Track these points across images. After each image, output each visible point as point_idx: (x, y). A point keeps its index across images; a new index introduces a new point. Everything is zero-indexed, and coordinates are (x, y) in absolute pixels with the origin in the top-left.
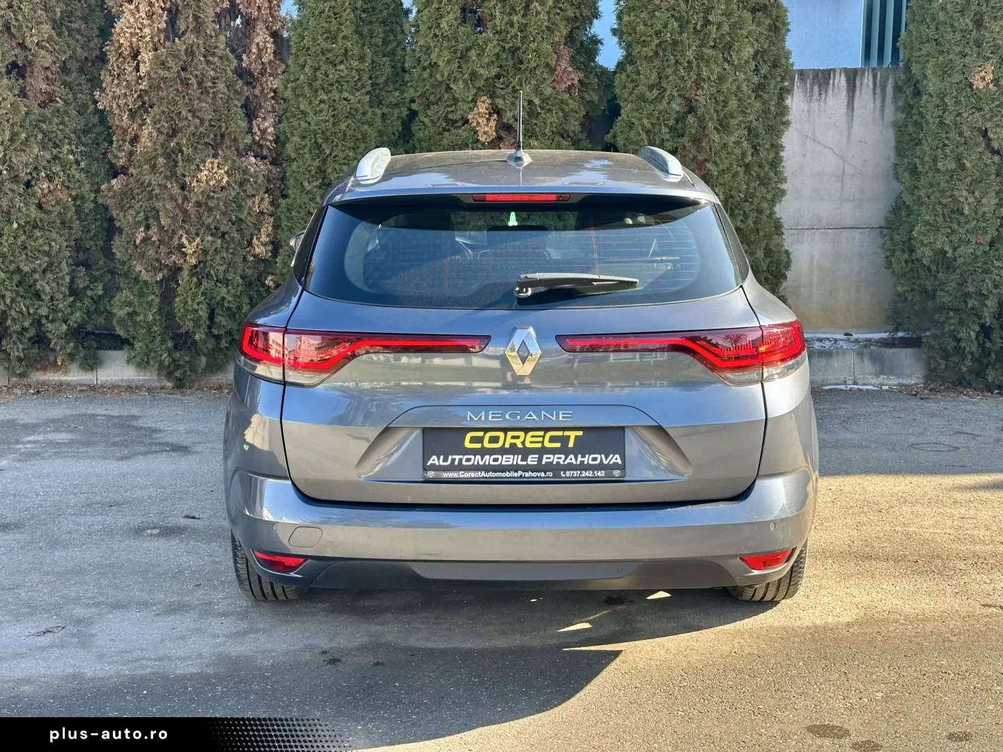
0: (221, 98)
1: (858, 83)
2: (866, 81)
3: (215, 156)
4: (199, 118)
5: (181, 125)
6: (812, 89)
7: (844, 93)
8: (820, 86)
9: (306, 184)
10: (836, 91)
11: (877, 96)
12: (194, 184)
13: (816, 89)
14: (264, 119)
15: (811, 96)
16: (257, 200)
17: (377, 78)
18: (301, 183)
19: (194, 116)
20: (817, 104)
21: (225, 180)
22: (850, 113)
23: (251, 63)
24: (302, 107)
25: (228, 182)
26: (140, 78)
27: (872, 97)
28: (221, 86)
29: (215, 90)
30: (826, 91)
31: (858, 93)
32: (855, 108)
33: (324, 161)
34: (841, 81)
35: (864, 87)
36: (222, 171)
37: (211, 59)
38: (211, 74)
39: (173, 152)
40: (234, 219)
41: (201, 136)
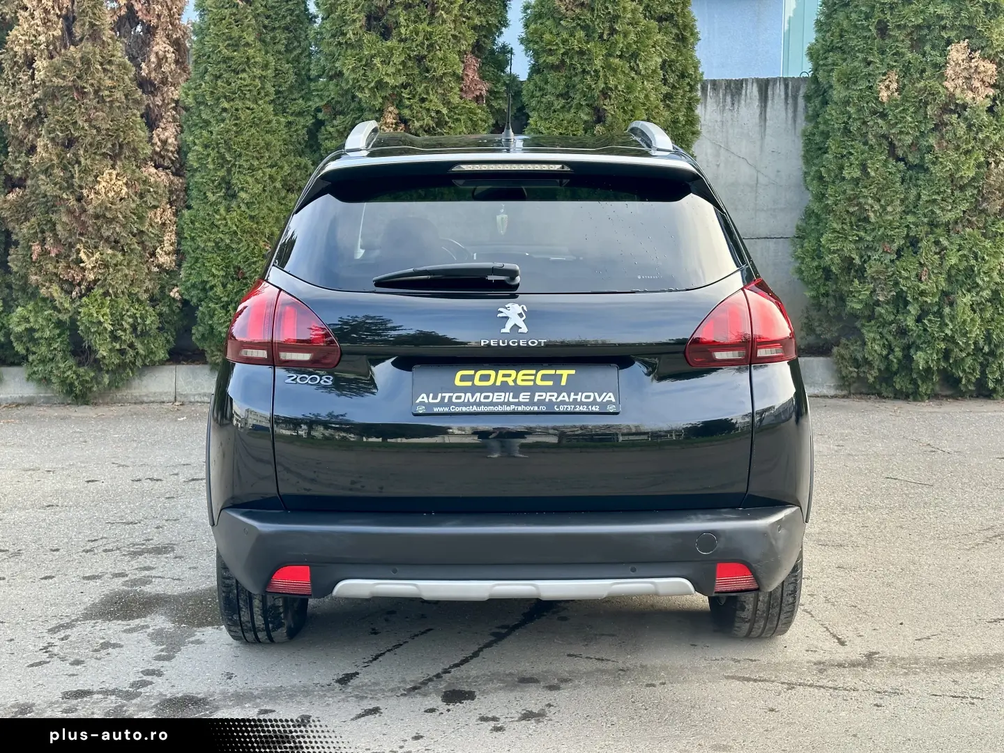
0: (119, 108)
1: (770, 92)
2: (778, 91)
3: (113, 167)
4: (95, 127)
5: (77, 134)
6: (725, 100)
7: (756, 103)
8: (733, 96)
9: (209, 194)
10: (748, 101)
11: (789, 106)
12: (92, 196)
13: (729, 99)
14: (165, 129)
15: (724, 106)
16: (159, 211)
17: (280, 86)
18: (205, 193)
19: (90, 126)
20: (730, 114)
21: (124, 192)
22: (763, 123)
23: (150, 72)
24: (204, 116)
25: (127, 194)
26: (35, 86)
27: (784, 107)
28: (118, 94)
29: (111, 99)
30: (739, 101)
31: (770, 103)
32: (768, 118)
33: (229, 171)
34: (754, 91)
35: (776, 97)
36: (120, 183)
37: (108, 67)
38: (108, 83)
39: (69, 163)
40: (135, 231)
41: (99, 144)
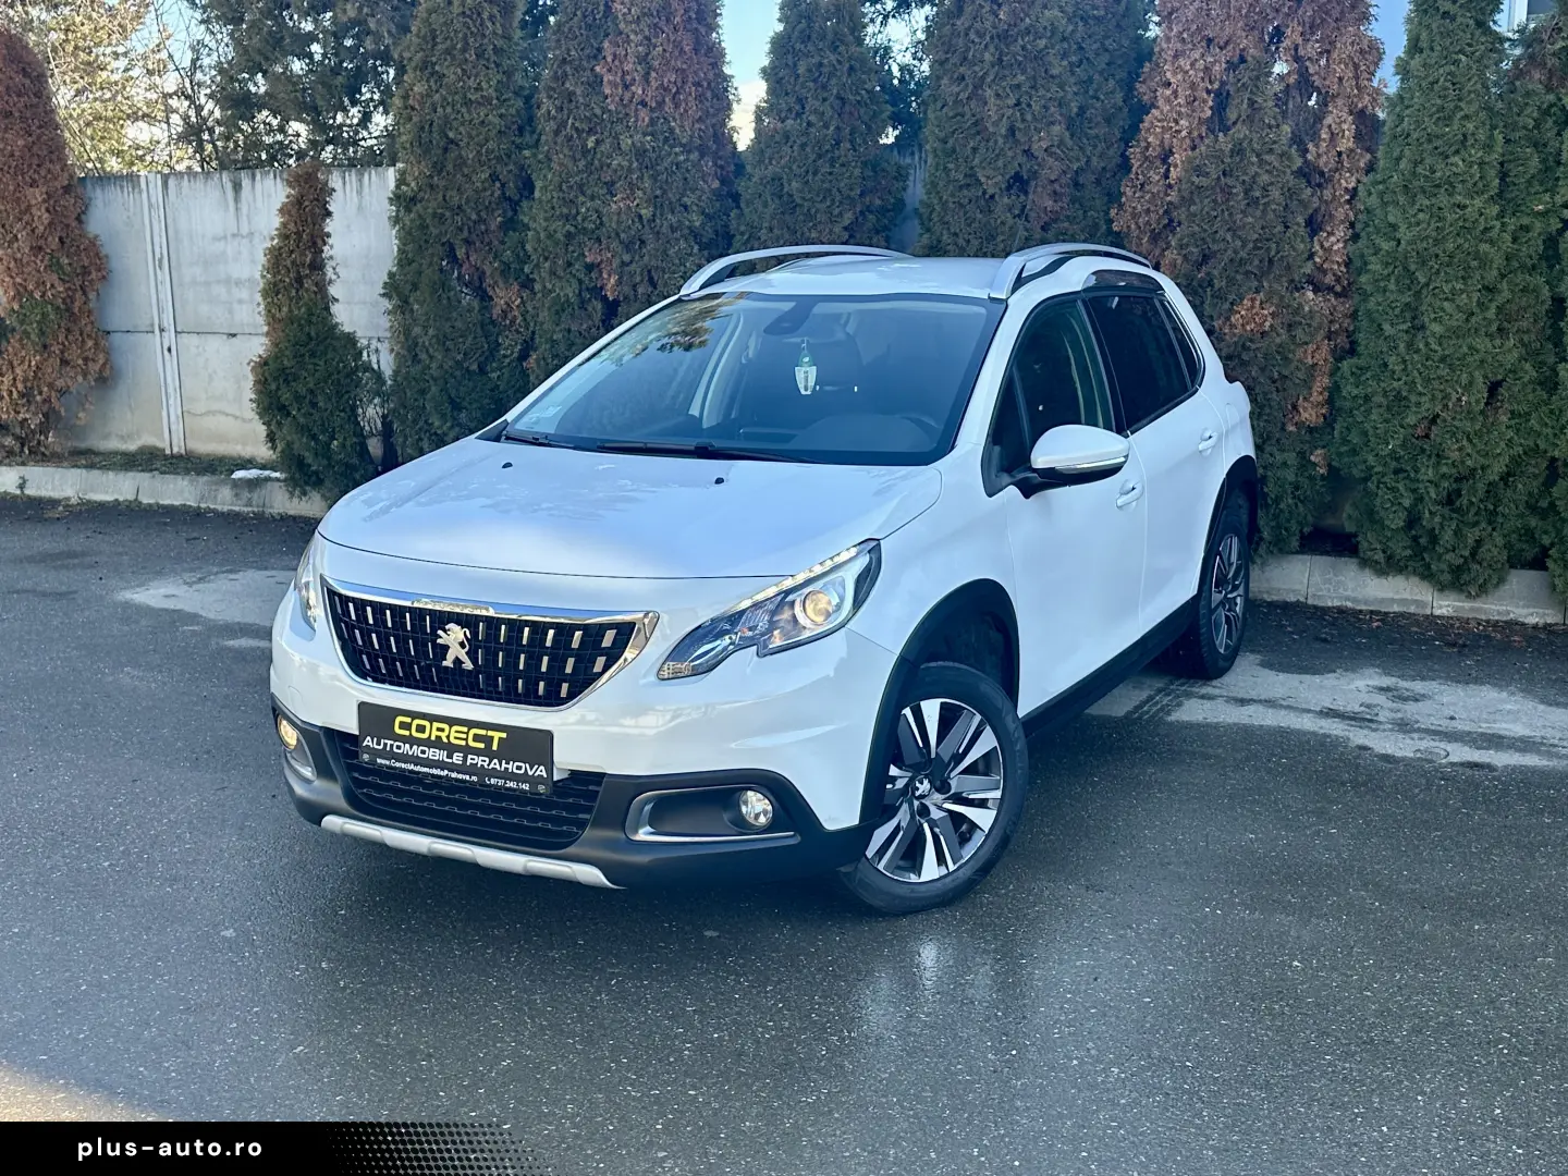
0: (1274, 211)
3: (1257, 291)
4: (1240, 238)
5: (1215, 247)
9: (1386, 326)
12: (1226, 329)
14: (1331, 234)
16: (1311, 347)
18: (1379, 325)
19: (1234, 235)
21: (1267, 324)
23: (1319, 156)
24: (1391, 219)
25: (1271, 326)
26: (1170, 186)
28: (1275, 193)
29: (1266, 200)
33: (1418, 294)
36: (1266, 312)
37: (1267, 157)
38: (1265, 178)
39: (1200, 286)
40: (1276, 375)
41: (1242, 262)
